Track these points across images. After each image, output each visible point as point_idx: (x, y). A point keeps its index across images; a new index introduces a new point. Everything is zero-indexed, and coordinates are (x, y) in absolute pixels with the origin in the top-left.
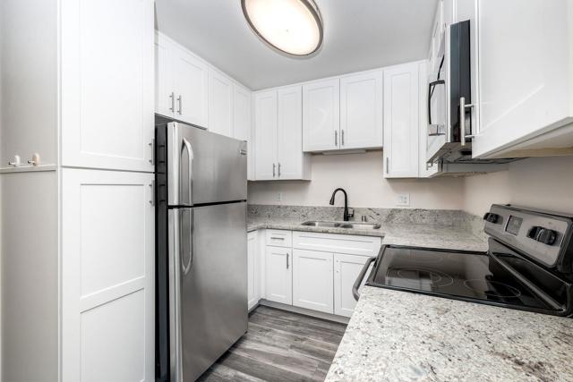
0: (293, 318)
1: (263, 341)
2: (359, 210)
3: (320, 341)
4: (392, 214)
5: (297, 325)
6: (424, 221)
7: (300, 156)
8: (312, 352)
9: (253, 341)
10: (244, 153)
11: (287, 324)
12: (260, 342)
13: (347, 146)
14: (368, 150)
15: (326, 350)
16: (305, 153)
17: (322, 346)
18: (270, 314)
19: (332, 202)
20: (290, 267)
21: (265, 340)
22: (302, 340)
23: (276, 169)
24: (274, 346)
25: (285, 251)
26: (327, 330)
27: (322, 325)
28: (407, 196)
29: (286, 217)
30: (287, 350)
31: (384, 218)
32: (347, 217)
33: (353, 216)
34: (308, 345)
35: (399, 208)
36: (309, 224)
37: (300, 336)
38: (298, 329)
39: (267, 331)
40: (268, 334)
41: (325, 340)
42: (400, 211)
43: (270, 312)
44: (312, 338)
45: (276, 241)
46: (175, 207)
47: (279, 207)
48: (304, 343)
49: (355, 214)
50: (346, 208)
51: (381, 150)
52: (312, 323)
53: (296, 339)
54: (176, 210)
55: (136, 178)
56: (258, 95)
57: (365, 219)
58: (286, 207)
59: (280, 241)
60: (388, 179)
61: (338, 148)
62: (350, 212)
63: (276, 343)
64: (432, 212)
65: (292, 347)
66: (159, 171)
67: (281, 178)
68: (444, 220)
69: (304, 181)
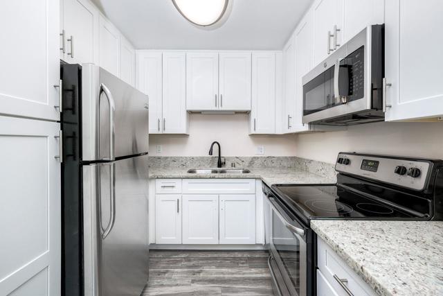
0: (183, 255)
1: (165, 284)
2: (229, 158)
3: (213, 269)
4: (253, 161)
5: (189, 261)
6: (273, 165)
7: (185, 112)
8: (212, 281)
9: (155, 286)
10: (147, 108)
11: (181, 261)
12: (162, 285)
13: (225, 108)
14: (237, 112)
15: (222, 276)
16: (187, 111)
17: (217, 273)
18: (161, 256)
19: (211, 153)
20: (180, 211)
21: (165, 282)
22: (199, 272)
23: (162, 124)
24: (177, 285)
25: (176, 197)
26: (216, 258)
27: (210, 255)
28: (263, 147)
29: (166, 167)
30: (190, 285)
31: (247, 164)
32: (220, 165)
33: (225, 163)
34: (205, 276)
35: (257, 156)
36: (191, 172)
37: (196, 270)
38: (191, 263)
39: (165, 273)
40: (166, 275)
41: (218, 267)
42: (258, 158)
43: (161, 255)
44: (206, 269)
45: (166, 189)
46: (92, 162)
47: (159, 158)
48: (201, 275)
50: (220, 157)
52: (201, 255)
53: (194, 273)
54: (93, 167)
56: (142, 55)
57: (233, 165)
58: (167, 158)
59: (170, 189)
60: (252, 136)
61: (217, 109)
62: (223, 160)
63: (178, 282)
64: (279, 158)
65: (193, 281)
66: (64, 120)
67: (166, 132)
68: (285, 164)
69: (184, 136)
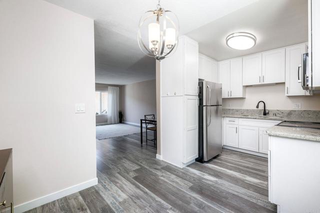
2: (272, 111)
4: (291, 113)
6: (310, 116)
7: (242, 87)
10: (221, 88)
13: (266, 82)
14: (277, 84)
16: (244, 86)
19: (257, 107)
20: (237, 132)
23: (230, 93)
25: (235, 126)
29: (233, 114)
31: (286, 114)
32: (265, 114)
42: (295, 111)
45: (231, 122)
46: (205, 106)
47: (229, 109)
49: (270, 112)
50: (265, 110)
51: (284, 83)
55: (194, 97)
56: (221, 63)
57: (275, 115)
58: (233, 109)
59: (233, 122)
60: (288, 96)
61: (261, 83)
62: (267, 112)
64: (315, 112)
67: (232, 97)
69: (243, 98)
